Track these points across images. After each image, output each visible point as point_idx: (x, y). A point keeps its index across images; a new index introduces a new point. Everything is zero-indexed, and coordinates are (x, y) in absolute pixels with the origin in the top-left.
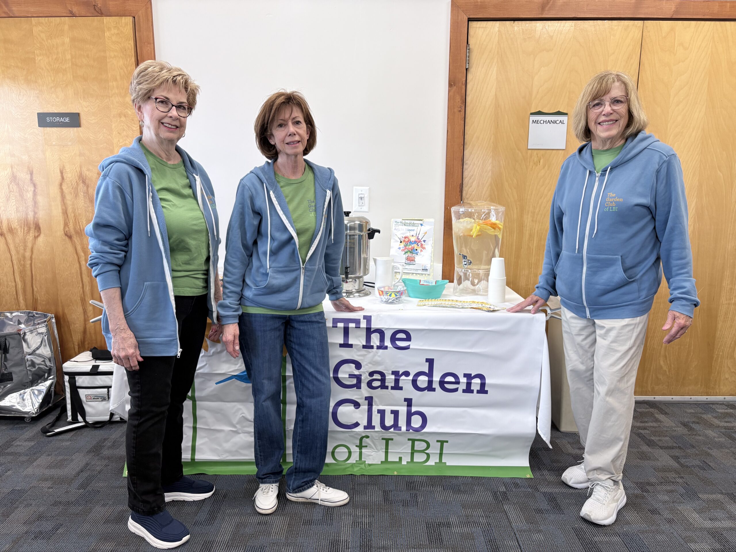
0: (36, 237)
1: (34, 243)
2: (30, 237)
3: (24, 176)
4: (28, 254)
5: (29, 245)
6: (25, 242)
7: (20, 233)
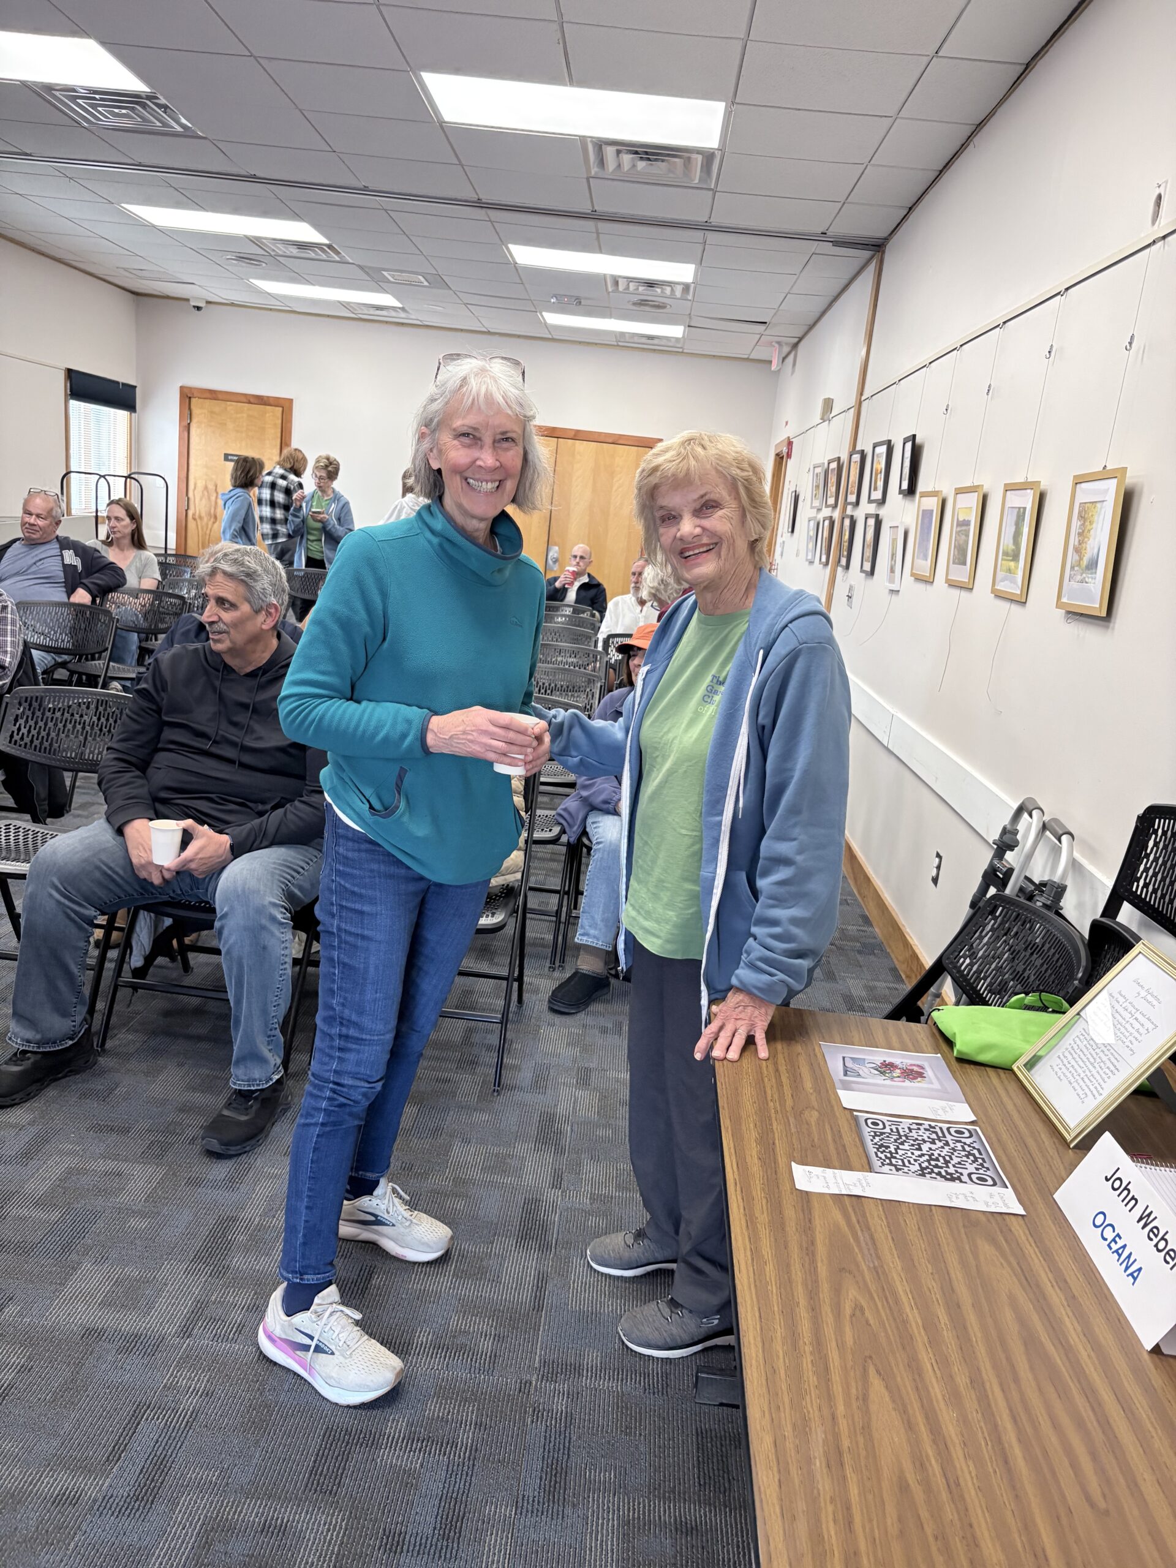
0: (214, 523)
1: (212, 526)
2: (210, 523)
3: (211, 487)
4: (208, 532)
5: (210, 526)
6: (207, 524)
7: (205, 519)
